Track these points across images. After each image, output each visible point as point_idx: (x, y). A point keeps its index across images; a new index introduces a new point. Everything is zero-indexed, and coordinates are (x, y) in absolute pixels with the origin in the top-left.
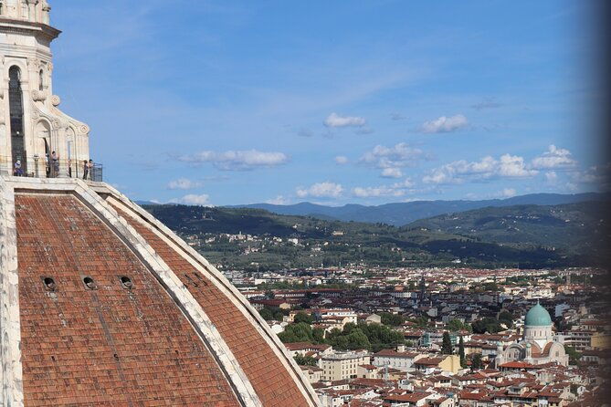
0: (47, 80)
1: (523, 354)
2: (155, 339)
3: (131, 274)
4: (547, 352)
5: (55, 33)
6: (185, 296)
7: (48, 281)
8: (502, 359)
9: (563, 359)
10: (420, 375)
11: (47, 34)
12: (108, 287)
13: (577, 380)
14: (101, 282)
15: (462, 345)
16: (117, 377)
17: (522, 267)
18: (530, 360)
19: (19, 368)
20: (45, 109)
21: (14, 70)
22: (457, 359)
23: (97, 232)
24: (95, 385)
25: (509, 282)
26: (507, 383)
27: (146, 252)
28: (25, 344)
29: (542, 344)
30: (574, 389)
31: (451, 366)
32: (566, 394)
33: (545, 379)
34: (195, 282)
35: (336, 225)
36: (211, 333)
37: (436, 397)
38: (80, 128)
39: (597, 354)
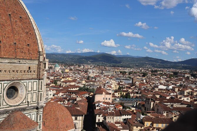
8: (51, 72)
29: (57, 70)
32: (62, 76)
39: (66, 72)
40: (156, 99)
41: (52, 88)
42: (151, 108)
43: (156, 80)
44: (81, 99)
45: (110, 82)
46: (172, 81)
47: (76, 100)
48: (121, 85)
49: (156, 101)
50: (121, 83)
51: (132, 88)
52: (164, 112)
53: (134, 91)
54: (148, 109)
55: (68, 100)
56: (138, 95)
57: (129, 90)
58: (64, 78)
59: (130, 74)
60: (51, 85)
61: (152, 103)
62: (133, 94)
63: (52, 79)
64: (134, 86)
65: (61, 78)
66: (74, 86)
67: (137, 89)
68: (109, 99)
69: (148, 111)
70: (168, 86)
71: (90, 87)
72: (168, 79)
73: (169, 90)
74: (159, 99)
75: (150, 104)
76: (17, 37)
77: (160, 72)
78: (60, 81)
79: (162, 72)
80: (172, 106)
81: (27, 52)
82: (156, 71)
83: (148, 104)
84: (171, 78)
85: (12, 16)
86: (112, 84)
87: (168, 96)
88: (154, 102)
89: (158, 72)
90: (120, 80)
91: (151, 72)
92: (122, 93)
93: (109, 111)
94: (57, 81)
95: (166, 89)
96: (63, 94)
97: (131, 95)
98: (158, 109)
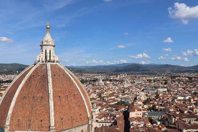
0: (54, 51)
1: (99, 84)
2: (68, 82)
3: (64, 74)
4: (102, 84)
5: (55, 46)
6: (71, 77)
7: (54, 75)
8: (97, 85)
9: (104, 85)
10: (87, 87)
11: (54, 46)
12: (62, 76)
13: (106, 87)
14: (61, 75)
15: (92, 83)
16: (63, 87)
17: (97, 74)
18: (100, 85)
19: (52, 86)
20: (53, 55)
21: (50, 50)
22: (91, 85)
23: (60, 69)
24: (61, 88)
25: (96, 75)
26: (98, 87)
27: (66, 72)
28: (52, 83)
29: (101, 83)
30: (105, 88)
31: (90, 86)
32: (105, 89)
33: (102, 87)
34: (71, 75)
35: (75, 69)
36: (74, 81)
37: (89, 89)
38: (57, 57)
39: (107, 84)
40: (177, 115)
41: (98, 102)
42: (173, 123)
43: (175, 87)
44: (119, 116)
45: (140, 95)
46: (188, 88)
47: (116, 117)
48: (149, 96)
49: (176, 118)
50: (148, 95)
51: (157, 100)
52: (183, 129)
53: (159, 103)
54: (170, 123)
55: (110, 116)
56: (162, 108)
57: (155, 103)
58: (106, 91)
59: (154, 81)
60: (97, 100)
61: (173, 119)
62: (158, 106)
63: (98, 92)
64: (159, 99)
65: (104, 91)
66: (114, 100)
67: (161, 101)
68: (140, 114)
69: (170, 125)
70: (185, 96)
71: (125, 100)
72: (185, 86)
73: (186, 100)
74: (179, 115)
75: (172, 120)
76: (73, 111)
77: (177, 78)
78: (103, 94)
79: (179, 78)
80: (190, 123)
81: (80, 120)
82: (174, 77)
83: (170, 119)
84: (187, 84)
85: (68, 96)
86: (142, 96)
87: (186, 110)
88: (175, 118)
89: (176, 78)
90: (148, 91)
91: (171, 78)
92: (150, 105)
93: (141, 130)
94: (101, 94)
95: (184, 100)
96: (106, 109)
97: (156, 107)
98: (178, 126)
